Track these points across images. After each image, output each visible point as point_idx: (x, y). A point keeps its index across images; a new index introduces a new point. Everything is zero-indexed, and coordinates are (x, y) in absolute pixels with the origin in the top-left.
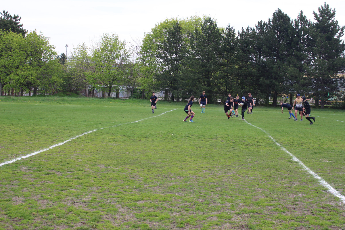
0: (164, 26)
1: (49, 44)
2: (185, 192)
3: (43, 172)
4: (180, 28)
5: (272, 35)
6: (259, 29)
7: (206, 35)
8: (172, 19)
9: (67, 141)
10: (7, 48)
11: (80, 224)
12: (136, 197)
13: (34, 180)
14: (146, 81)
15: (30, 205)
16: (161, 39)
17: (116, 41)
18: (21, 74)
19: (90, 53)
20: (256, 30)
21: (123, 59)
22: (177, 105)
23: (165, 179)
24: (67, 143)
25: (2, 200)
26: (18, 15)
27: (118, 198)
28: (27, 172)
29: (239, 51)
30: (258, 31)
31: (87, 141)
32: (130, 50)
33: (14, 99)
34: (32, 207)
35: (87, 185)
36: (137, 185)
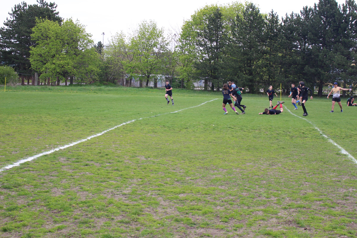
0: (204, 12)
1: (86, 32)
2: (229, 186)
3: (82, 163)
4: (220, 15)
5: (318, 21)
6: (304, 14)
7: (248, 22)
8: (212, 5)
9: (105, 131)
10: (43, 36)
11: (121, 217)
12: (178, 190)
13: (73, 171)
14: (185, 70)
15: (69, 197)
16: (201, 26)
17: (154, 29)
18: (58, 63)
19: (127, 41)
20: (301, 16)
21: (161, 47)
22: (217, 94)
23: (208, 171)
24: (106, 133)
25: (41, 191)
26: (54, 3)
27: (159, 190)
28: (66, 163)
29: (283, 38)
30: (303, 17)
31: (126, 132)
32: (169, 38)
33: (51, 88)
34: (72, 199)
35: (127, 177)
36: (179, 178)
